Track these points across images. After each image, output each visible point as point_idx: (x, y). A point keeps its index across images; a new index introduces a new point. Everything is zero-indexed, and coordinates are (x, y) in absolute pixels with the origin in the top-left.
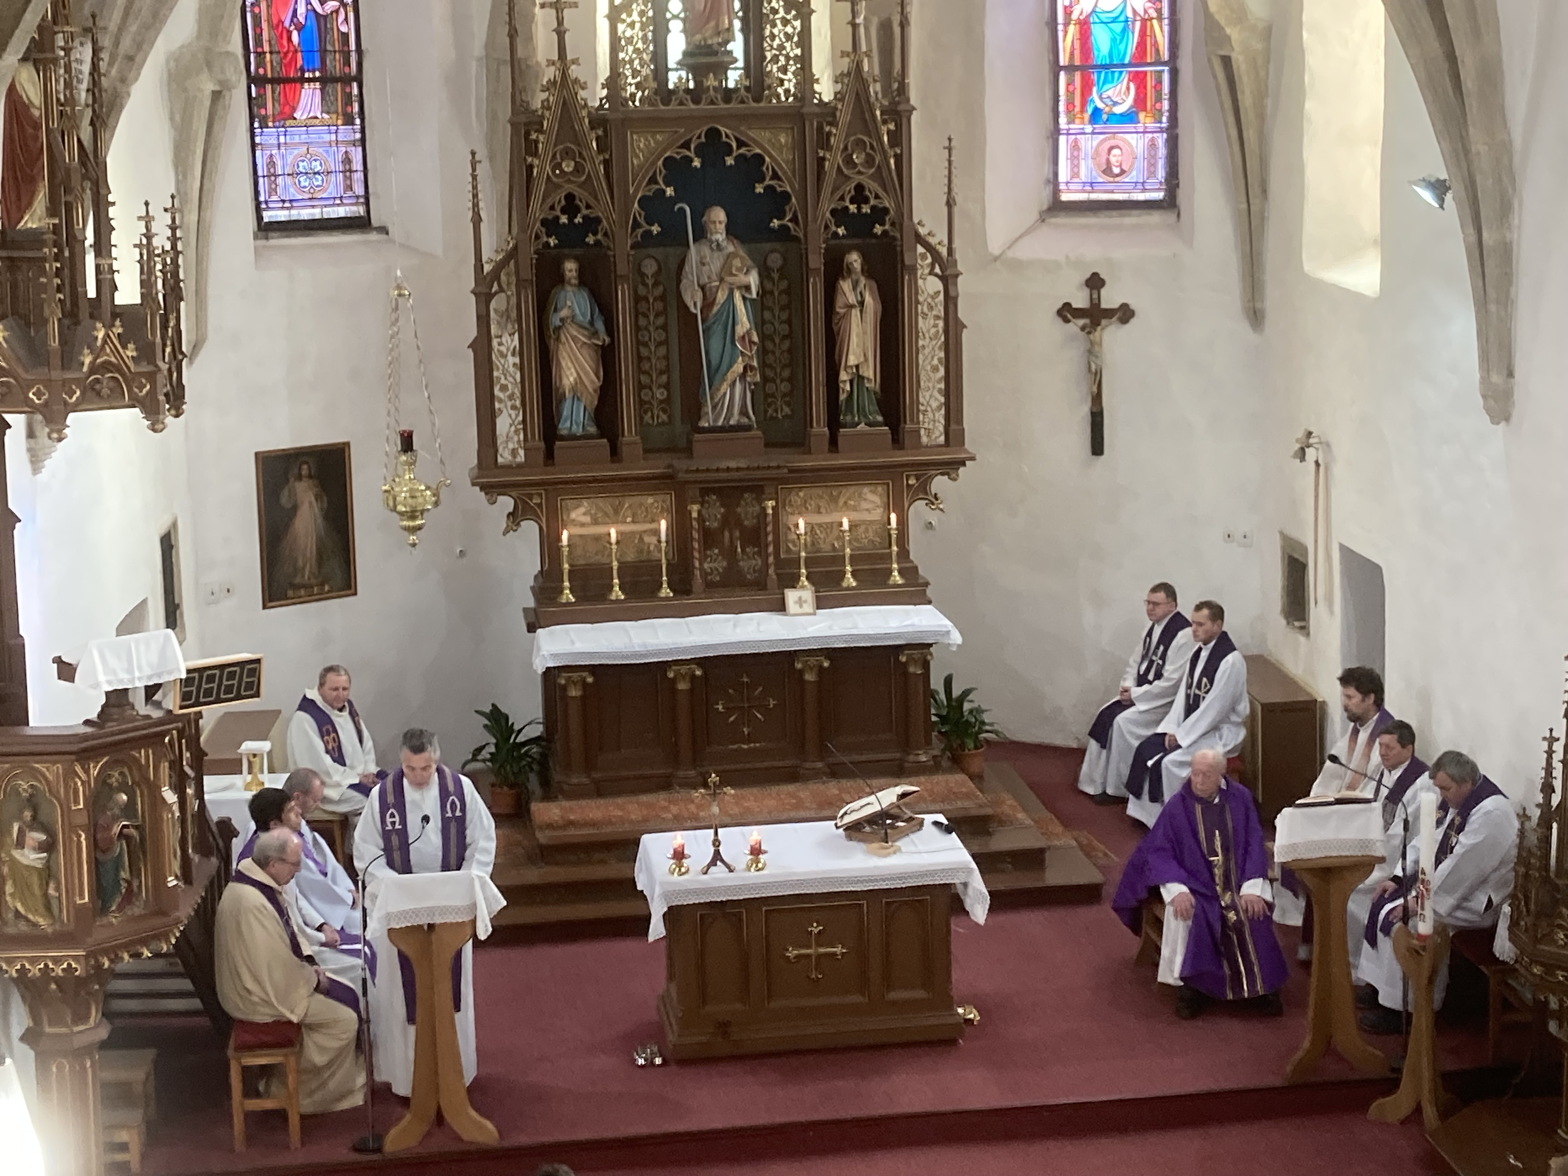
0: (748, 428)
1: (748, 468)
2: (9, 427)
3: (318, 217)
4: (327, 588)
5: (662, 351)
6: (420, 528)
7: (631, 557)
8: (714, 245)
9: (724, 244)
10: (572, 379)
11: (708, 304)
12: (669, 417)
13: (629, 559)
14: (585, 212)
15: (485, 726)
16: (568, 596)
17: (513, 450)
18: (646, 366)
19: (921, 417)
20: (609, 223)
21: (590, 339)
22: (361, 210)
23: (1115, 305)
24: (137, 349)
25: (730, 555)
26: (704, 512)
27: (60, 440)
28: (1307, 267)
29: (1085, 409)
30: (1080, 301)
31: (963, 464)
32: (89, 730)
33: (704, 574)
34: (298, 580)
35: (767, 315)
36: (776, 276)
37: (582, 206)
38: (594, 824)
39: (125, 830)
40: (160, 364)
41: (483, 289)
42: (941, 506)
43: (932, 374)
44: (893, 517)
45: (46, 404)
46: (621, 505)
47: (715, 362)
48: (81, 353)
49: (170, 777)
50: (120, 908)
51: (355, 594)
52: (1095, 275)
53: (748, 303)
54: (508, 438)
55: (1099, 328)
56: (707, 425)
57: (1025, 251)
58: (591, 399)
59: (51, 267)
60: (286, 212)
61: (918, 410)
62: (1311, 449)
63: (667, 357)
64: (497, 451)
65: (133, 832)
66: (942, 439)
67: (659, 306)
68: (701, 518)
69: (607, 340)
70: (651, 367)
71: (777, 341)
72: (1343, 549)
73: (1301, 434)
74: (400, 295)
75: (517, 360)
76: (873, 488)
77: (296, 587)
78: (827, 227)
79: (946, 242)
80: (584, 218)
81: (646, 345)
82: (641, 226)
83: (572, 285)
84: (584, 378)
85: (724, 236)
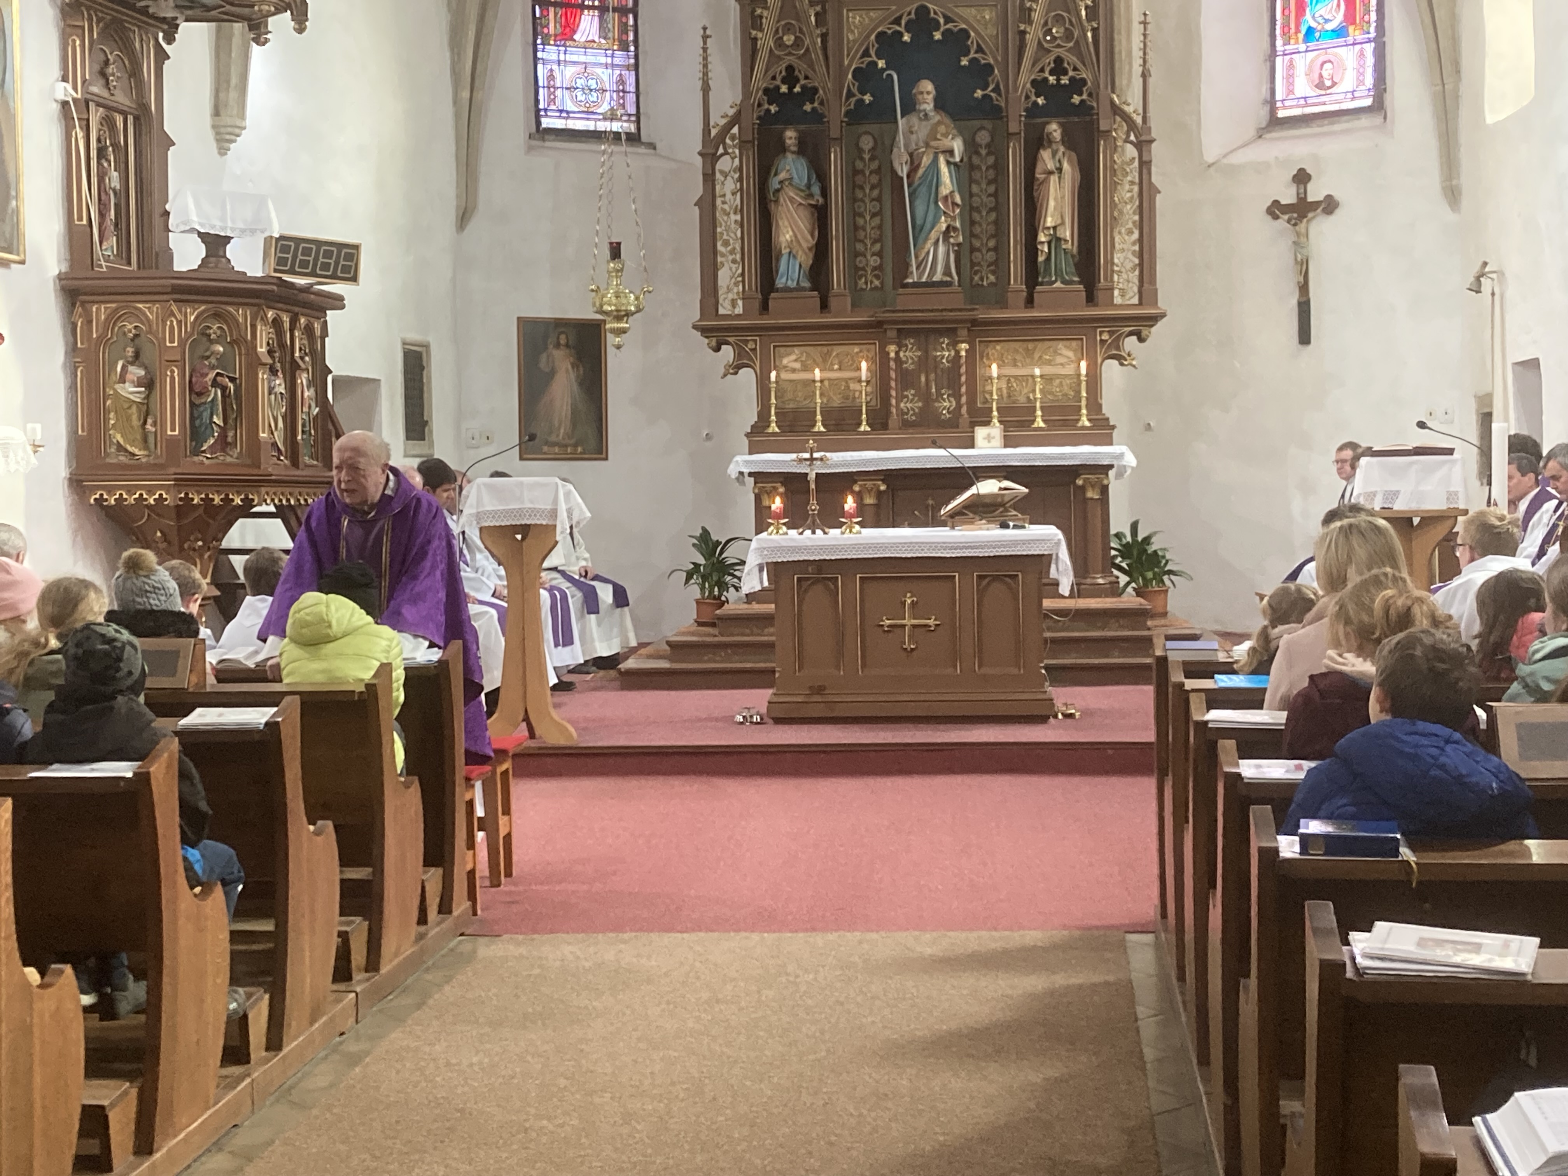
0: (949, 284)
1: (942, 310)
3: (592, 128)
4: (580, 449)
5: (877, 221)
6: (624, 331)
7: (837, 401)
8: (921, 115)
9: (932, 114)
10: (788, 237)
11: (914, 169)
12: (882, 283)
13: (836, 405)
14: (803, 82)
15: (694, 545)
16: (774, 428)
17: (733, 301)
18: (861, 234)
19: (1115, 276)
20: (824, 92)
21: (805, 198)
22: (632, 128)
25: (926, 398)
26: (901, 353)
28: (1488, 120)
29: (1294, 301)
30: (1288, 197)
31: (1154, 321)
33: (902, 413)
34: (553, 438)
35: (975, 189)
37: (801, 77)
39: (219, 379)
41: (709, 152)
42: (1134, 363)
43: (1126, 238)
44: (1083, 365)
46: (829, 354)
47: (919, 222)
50: (212, 450)
51: (606, 459)
52: (1302, 171)
53: (952, 167)
54: (729, 290)
55: (1305, 221)
56: (911, 281)
57: (1237, 158)
58: (805, 259)
60: (563, 121)
61: (1113, 271)
62: (1486, 280)
63: (880, 227)
64: (717, 302)
65: (227, 382)
66: (1135, 301)
67: (874, 179)
68: (897, 359)
69: (821, 200)
70: (866, 237)
71: (984, 212)
72: (1515, 363)
73: (1476, 265)
75: (738, 217)
76: (1067, 343)
77: (552, 445)
78: (1027, 97)
79: (1141, 111)
80: (802, 87)
81: (861, 214)
82: (854, 95)
83: (793, 152)
84: (799, 237)
85: (932, 105)
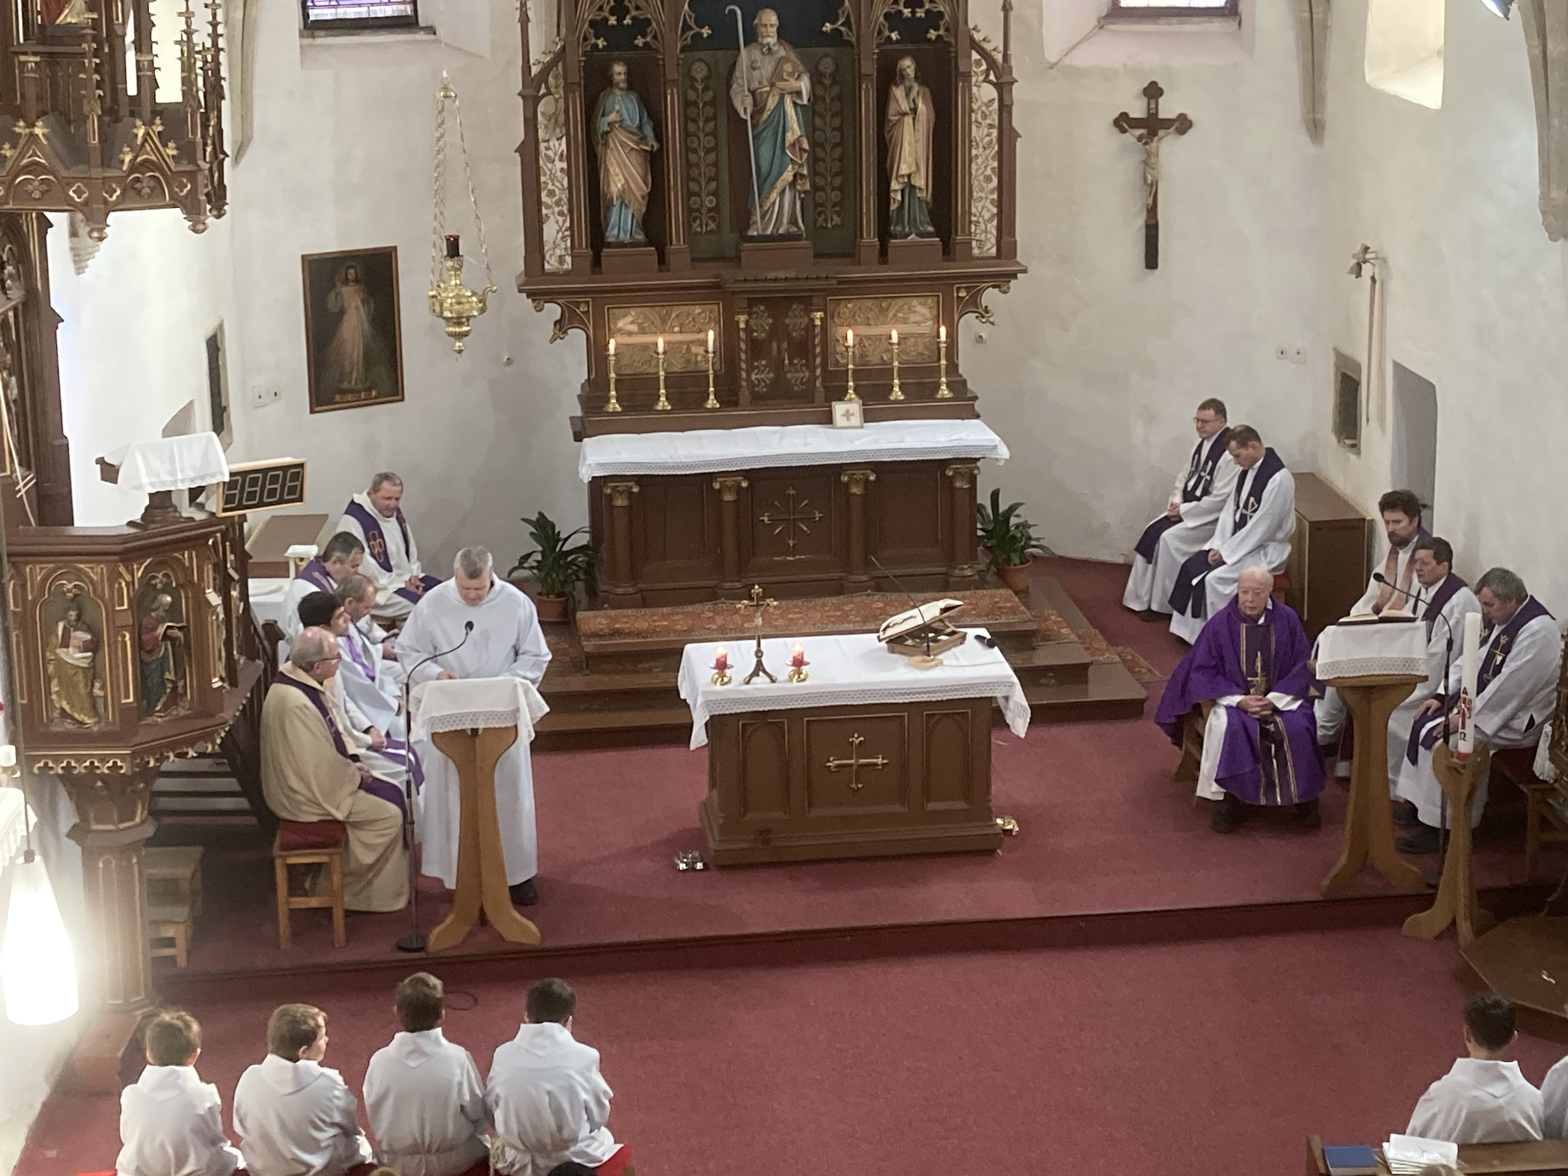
0: (797, 237)
1: (797, 279)
2: (51, 226)
3: (365, 16)
4: (374, 393)
6: (466, 334)
7: (677, 367)
8: (765, 49)
9: (775, 48)
10: (619, 185)
11: (758, 110)
12: (718, 226)
13: (676, 369)
14: (634, 13)
15: (532, 534)
16: (614, 405)
17: (560, 256)
18: (694, 172)
19: (973, 227)
20: (658, 24)
21: (638, 144)
22: (408, 9)
23: (1173, 116)
24: (177, 148)
25: (778, 366)
26: (752, 322)
27: (101, 239)
28: (1368, 78)
29: (1141, 221)
30: (1137, 110)
31: (1014, 276)
32: (133, 531)
33: (751, 385)
34: (345, 385)
35: (818, 121)
36: (827, 82)
37: (632, 7)
38: (638, 634)
39: (169, 632)
40: (201, 163)
41: (530, 92)
42: (991, 320)
43: (984, 185)
44: (943, 331)
45: (86, 203)
46: (669, 314)
47: (764, 170)
48: (121, 152)
49: (215, 579)
50: (165, 708)
51: (403, 400)
52: (1153, 84)
53: (799, 109)
54: (555, 245)
55: (1156, 138)
56: (755, 233)
57: (1081, 59)
58: (638, 205)
59: (90, 62)
60: (333, 11)
61: (970, 222)
62: (1368, 264)
63: (715, 164)
64: (544, 258)
65: (177, 633)
66: (994, 251)
67: (710, 111)
68: (748, 330)
69: (656, 146)
70: (700, 175)
71: (828, 148)
72: (1397, 366)
73: (1358, 249)
74: (445, 97)
75: (565, 165)
76: (922, 300)
77: (343, 392)
78: (880, 32)
79: (1001, 48)
80: (633, 19)
81: (695, 151)
82: (691, 28)
83: (621, 89)
84: (632, 185)
85: (775, 40)
